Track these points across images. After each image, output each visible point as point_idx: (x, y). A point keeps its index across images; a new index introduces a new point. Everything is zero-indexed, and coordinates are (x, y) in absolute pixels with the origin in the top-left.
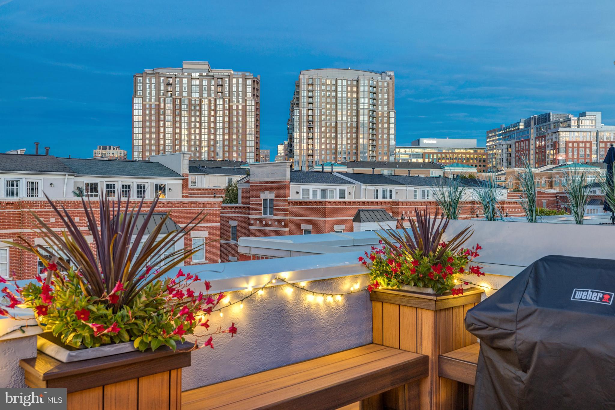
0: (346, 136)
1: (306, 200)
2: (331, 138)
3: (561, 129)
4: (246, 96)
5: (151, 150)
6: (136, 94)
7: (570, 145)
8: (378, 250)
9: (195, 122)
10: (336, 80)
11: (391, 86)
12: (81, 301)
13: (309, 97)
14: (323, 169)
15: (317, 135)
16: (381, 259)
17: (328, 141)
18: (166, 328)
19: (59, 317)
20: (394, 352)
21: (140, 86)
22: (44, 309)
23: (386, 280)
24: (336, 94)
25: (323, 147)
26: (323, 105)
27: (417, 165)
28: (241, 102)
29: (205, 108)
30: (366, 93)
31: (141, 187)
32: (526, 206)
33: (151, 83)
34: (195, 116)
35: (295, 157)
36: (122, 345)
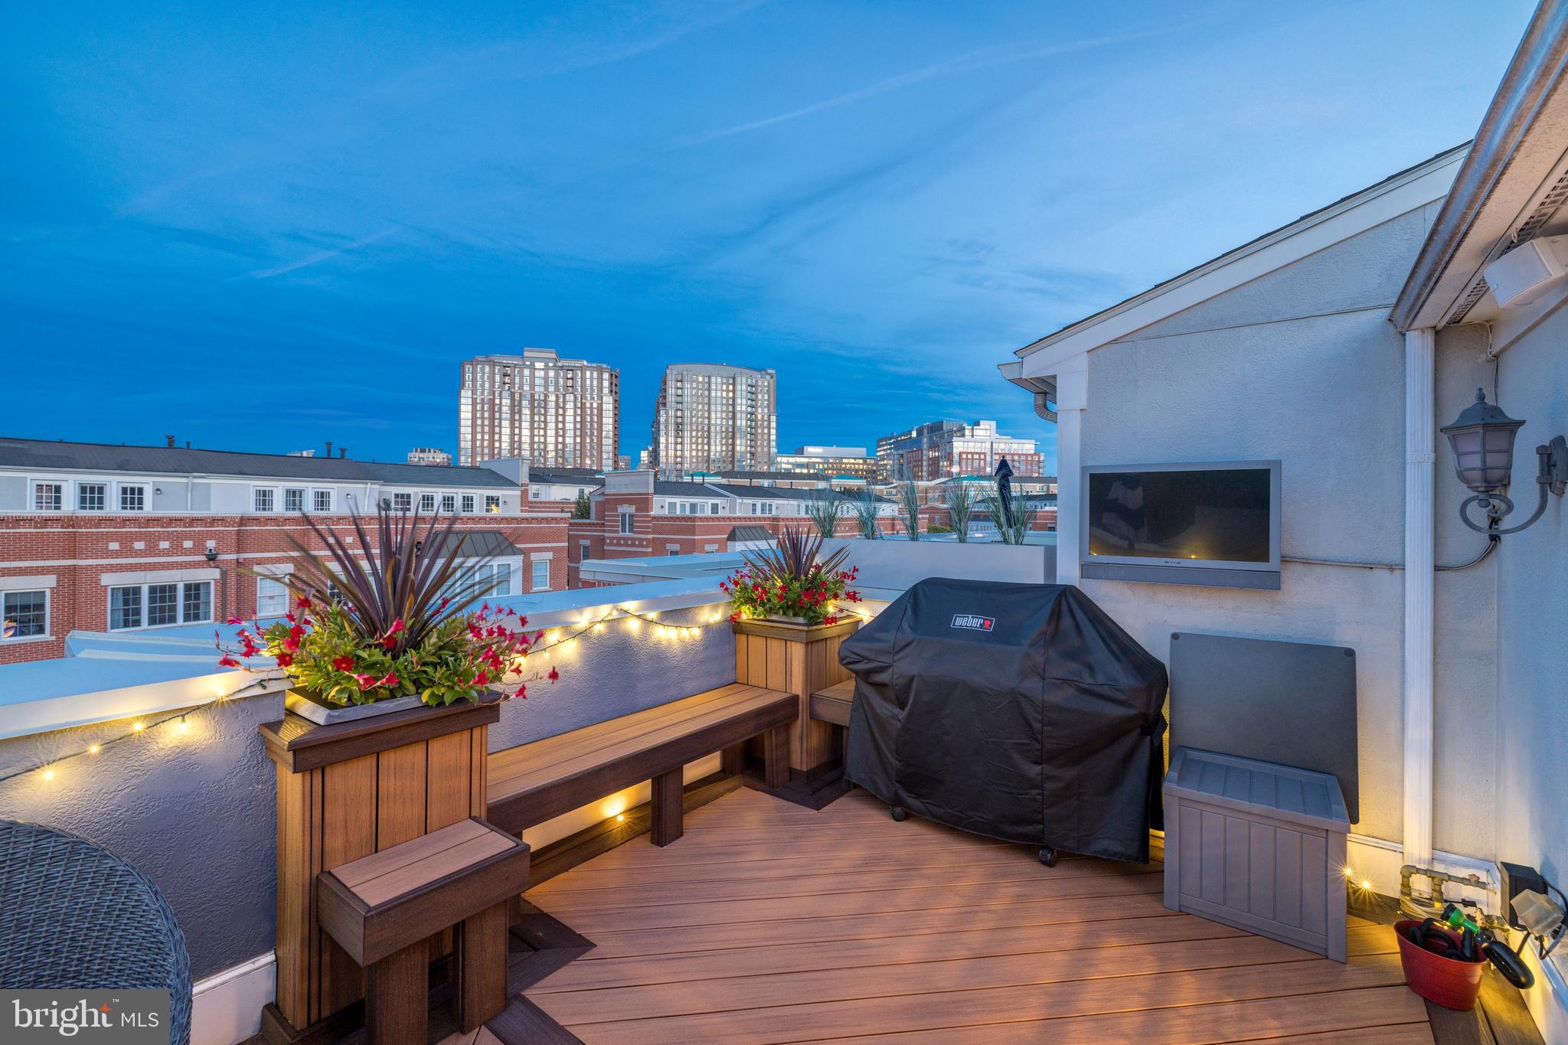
0: (721, 442)
1: (672, 515)
2: (703, 444)
3: (954, 439)
4: (602, 392)
5: (483, 455)
6: (464, 385)
7: (964, 456)
8: (743, 574)
9: (539, 421)
10: (709, 377)
11: (772, 386)
12: (345, 645)
13: (678, 396)
14: (692, 479)
15: (687, 440)
16: (745, 584)
17: (700, 447)
18: (463, 676)
19: (316, 666)
20: (759, 692)
21: (469, 376)
22: (288, 658)
23: (751, 609)
24: (709, 394)
25: (694, 453)
26: (694, 405)
27: (801, 476)
28: (596, 399)
29: (552, 405)
30: (744, 393)
31: (468, 499)
32: (908, 523)
33: (483, 372)
34: (539, 414)
35: (661, 465)
36: (405, 699)
